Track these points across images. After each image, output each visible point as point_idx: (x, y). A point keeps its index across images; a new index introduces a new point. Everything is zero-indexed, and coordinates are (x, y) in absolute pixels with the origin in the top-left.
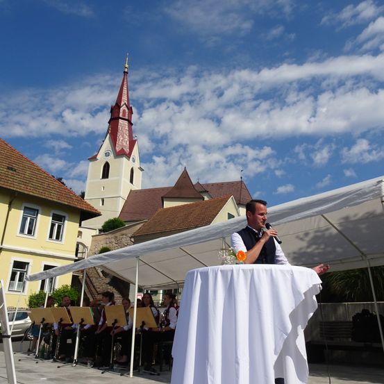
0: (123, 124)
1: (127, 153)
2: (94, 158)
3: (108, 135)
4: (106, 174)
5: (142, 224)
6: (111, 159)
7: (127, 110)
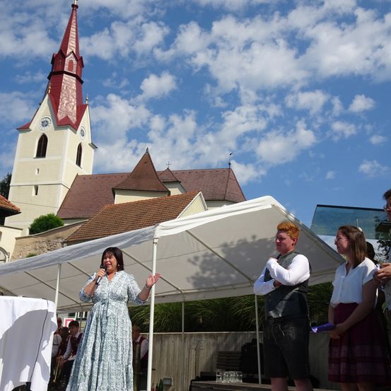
0: (69, 82)
1: (74, 122)
2: (25, 128)
3: (47, 97)
4: (42, 152)
5: (80, 226)
6: (50, 131)
7: (75, 62)
